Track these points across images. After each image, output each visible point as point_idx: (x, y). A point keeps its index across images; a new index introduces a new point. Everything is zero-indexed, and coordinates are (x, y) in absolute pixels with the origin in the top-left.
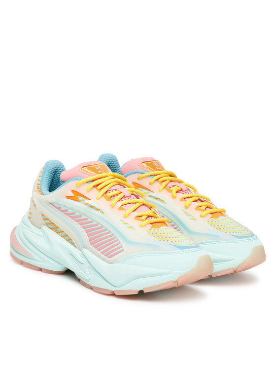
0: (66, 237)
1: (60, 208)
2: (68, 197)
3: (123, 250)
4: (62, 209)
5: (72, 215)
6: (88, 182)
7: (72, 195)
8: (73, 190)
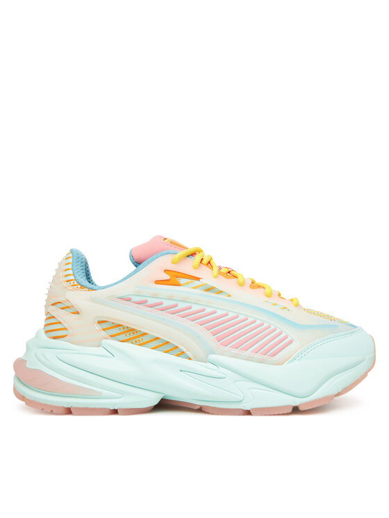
0: (176, 350)
1: (146, 301)
2: (157, 282)
3: (291, 342)
4: (148, 303)
5: (172, 310)
6: (188, 256)
7: (167, 277)
8: (165, 271)
